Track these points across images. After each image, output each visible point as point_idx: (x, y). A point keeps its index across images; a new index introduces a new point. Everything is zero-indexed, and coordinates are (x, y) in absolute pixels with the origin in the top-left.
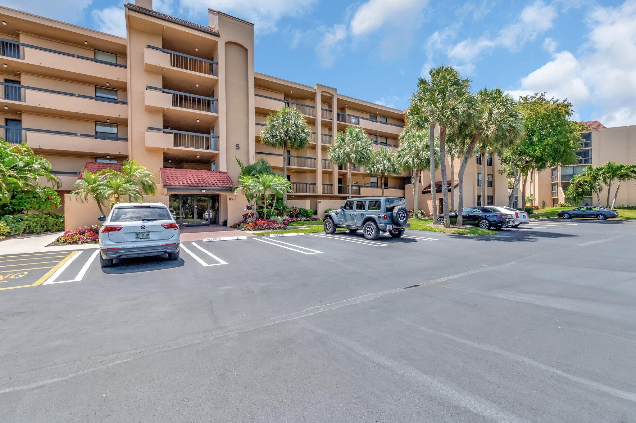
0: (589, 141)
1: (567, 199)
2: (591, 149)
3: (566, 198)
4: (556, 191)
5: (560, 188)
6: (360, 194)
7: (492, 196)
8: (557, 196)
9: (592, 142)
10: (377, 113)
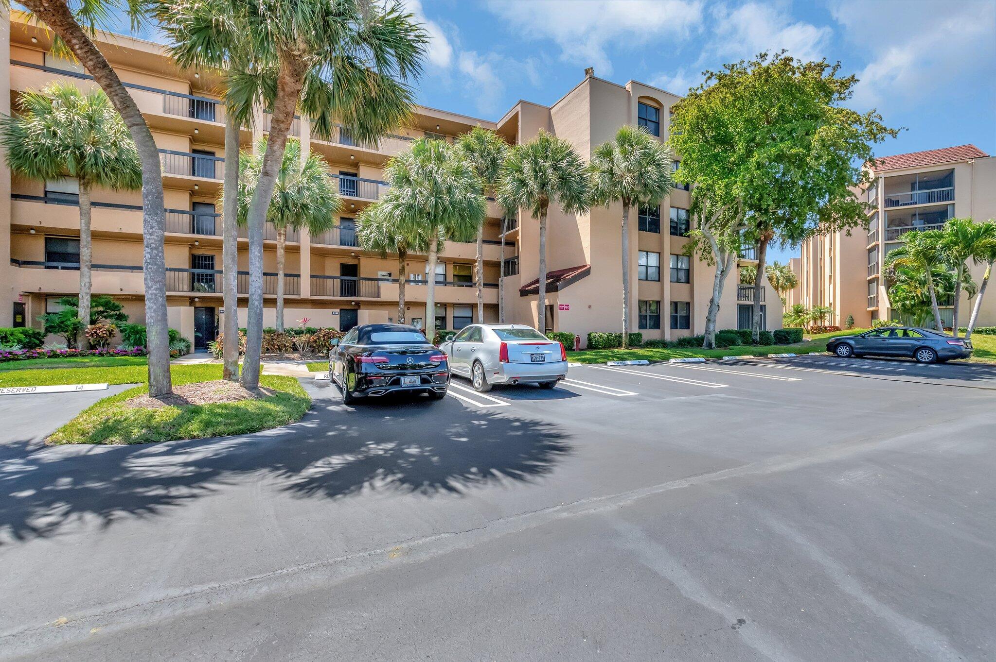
0: (950, 187)
1: (893, 313)
2: (954, 204)
3: (892, 310)
4: (875, 295)
5: (882, 289)
6: (378, 296)
7: (688, 304)
8: (877, 306)
9: (956, 188)
10: (438, 128)
